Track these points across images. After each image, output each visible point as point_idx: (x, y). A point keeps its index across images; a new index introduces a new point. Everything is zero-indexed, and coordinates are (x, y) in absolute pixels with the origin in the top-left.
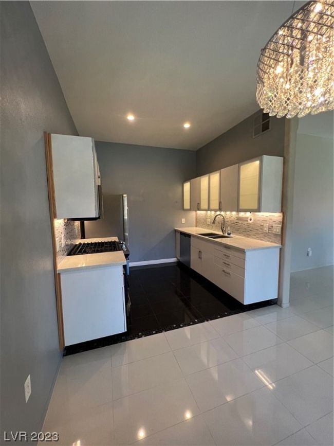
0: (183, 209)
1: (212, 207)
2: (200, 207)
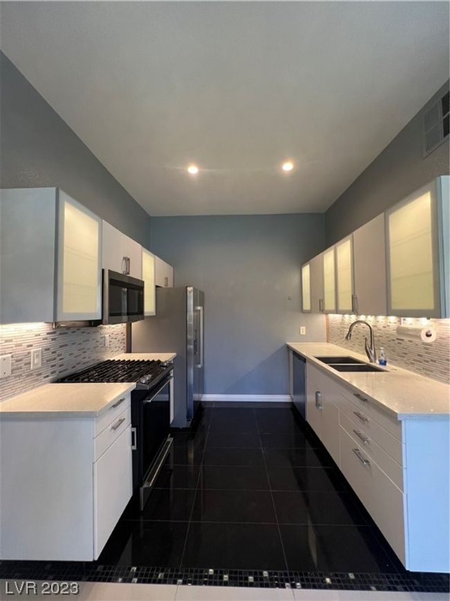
0: (302, 311)
1: (341, 308)
2: (324, 308)
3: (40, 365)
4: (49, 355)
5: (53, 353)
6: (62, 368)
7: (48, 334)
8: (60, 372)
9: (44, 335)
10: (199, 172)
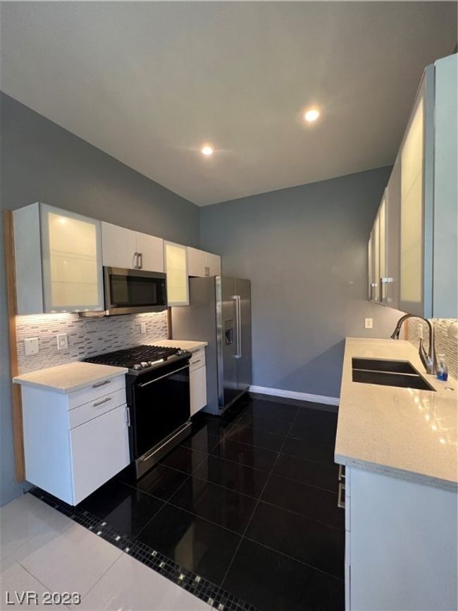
3: (66, 346)
4: (74, 339)
5: (80, 337)
6: (91, 350)
7: (73, 322)
8: (88, 353)
9: (69, 322)
10: (214, 153)
